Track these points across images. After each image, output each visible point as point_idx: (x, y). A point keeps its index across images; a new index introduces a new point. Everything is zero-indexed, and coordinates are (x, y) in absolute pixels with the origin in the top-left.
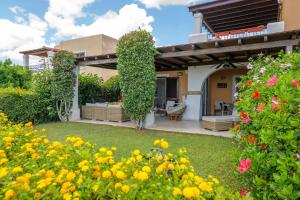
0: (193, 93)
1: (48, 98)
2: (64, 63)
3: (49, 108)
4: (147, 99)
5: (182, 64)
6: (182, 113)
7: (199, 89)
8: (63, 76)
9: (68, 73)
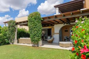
0: (56, 34)
1: (6, 36)
2: (11, 24)
3: (6, 40)
4: (39, 36)
5: (52, 24)
6: (53, 41)
7: (58, 32)
8: (11, 28)
9: (13, 28)
